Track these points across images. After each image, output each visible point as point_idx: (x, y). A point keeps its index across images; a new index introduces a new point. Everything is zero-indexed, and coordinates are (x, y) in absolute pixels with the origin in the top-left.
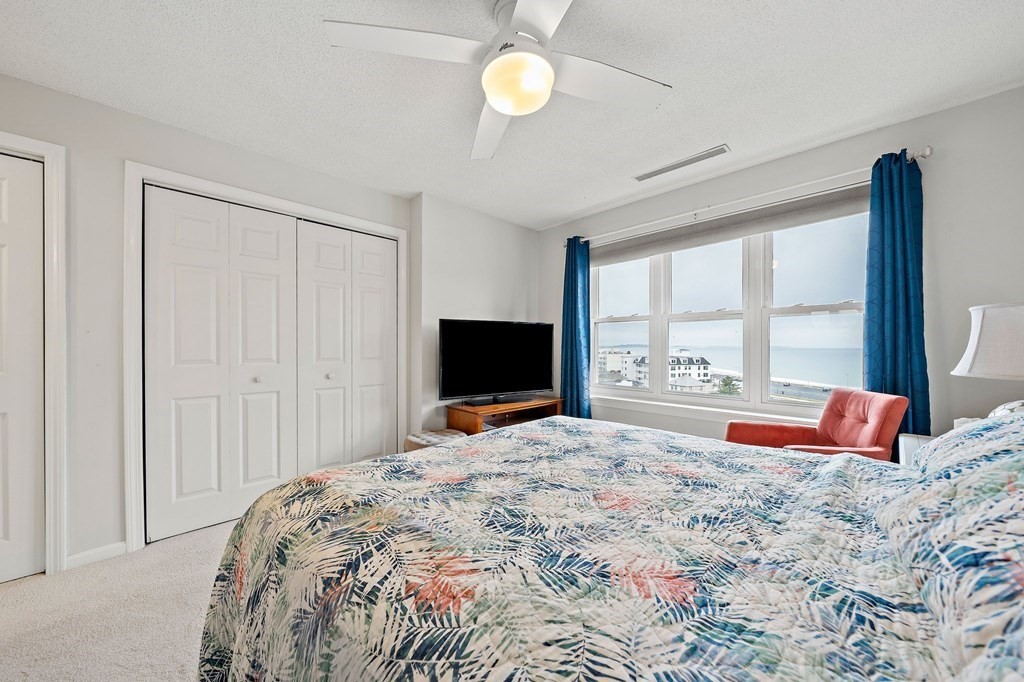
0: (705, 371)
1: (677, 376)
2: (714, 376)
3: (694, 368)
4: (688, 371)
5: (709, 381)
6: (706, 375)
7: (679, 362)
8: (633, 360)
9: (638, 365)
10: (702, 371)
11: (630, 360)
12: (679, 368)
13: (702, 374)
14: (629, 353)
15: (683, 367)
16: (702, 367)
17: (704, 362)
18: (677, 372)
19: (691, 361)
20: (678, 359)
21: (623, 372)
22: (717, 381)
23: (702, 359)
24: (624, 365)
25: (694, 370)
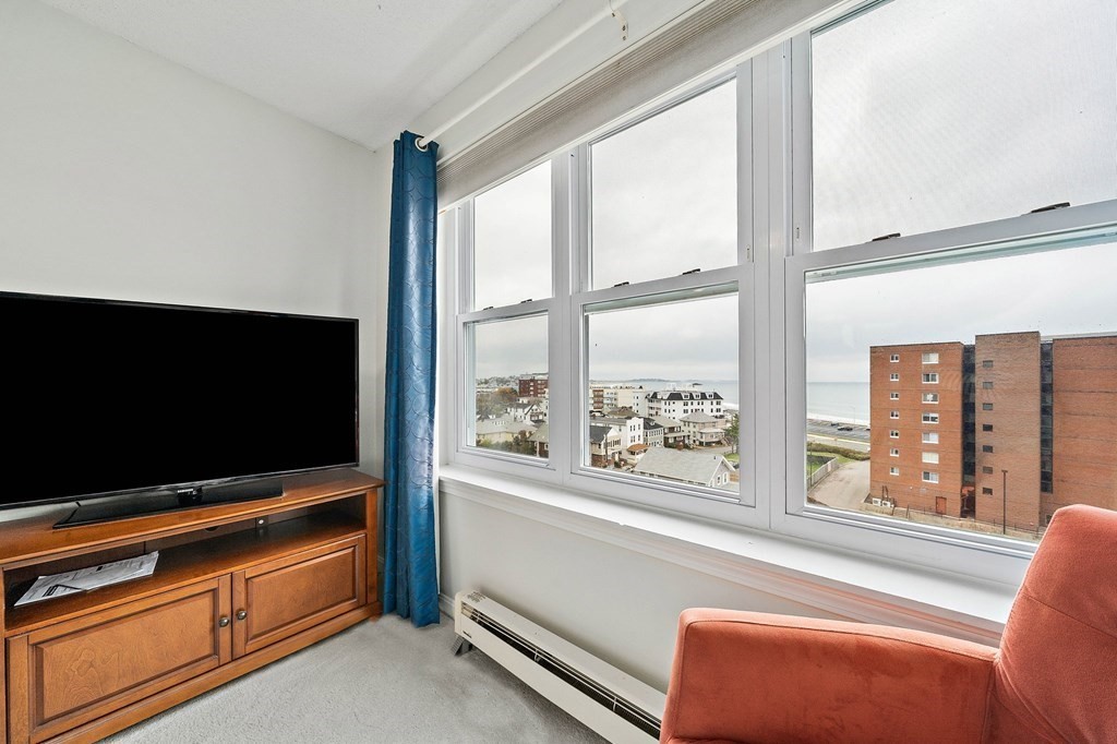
0: (718, 407)
1: (690, 411)
2: (727, 411)
3: (707, 403)
4: (700, 407)
5: (722, 417)
6: (718, 410)
7: (692, 398)
8: (645, 395)
9: (650, 401)
10: (715, 407)
11: (642, 396)
12: (692, 404)
13: (715, 409)
15: (695, 403)
16: (715, 402)
17: (717, 396)
18: (689, 407)
19: (703, 396)
20: (692, 395)
21: (635, 409)
22: (729, 417)
23: (715, 394)
24: (636, 401)
25: (707, 405)
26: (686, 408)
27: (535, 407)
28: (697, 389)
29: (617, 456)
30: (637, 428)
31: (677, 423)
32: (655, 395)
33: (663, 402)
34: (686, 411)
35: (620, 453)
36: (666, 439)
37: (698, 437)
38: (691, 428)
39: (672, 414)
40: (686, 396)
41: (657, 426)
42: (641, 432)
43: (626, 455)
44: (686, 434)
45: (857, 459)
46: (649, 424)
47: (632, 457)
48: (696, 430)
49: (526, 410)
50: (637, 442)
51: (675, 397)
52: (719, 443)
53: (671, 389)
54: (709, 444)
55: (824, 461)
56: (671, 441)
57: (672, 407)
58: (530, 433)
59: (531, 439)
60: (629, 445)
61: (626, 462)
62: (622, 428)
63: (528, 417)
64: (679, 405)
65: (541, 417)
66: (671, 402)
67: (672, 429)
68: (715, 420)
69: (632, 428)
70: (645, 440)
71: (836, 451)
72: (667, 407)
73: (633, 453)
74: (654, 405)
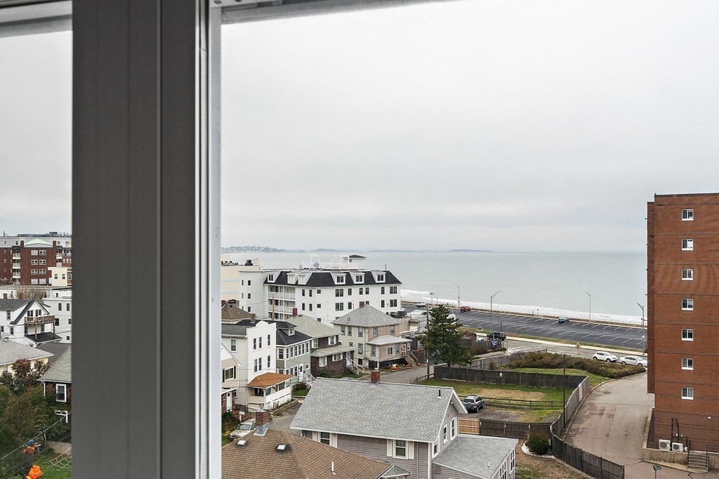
0: (393, 297)
1: (346, 306)
2: (410, 306)
3: (375, 290)
4: (364, 298)
5: (401, 315)
6: (393, 303)
7: (349, 282)
8: (262, 277)
9: (274, 288)
10: (388, 297)
11: (257, 279)
12: (350, 293)
13: (387, 302)
14: (249, 263)
15: (355, 290)
16: (387, 289)
17: (391, 279)
18: (345, 299)
19: (369, 279)
20: (348, 276)
21: (243, 304)
22: (416, 314)
23: (389, 274)
24: (246, 289)
25: (375, 295)
26: (339, 300)
27: (35, 307)
28: (355, 265)
29: (229, 399)
30: (265, 341)
31: (329, 329)
32: (283, 278)
33: (298, 291)
34: (339, 307)
35: (234, 393)
36: (315, 360)
37: (368, 354)
38: (355, 338)
39: (317, 313)
40: (339, 279)
41: (299, 337)
42: (271, 350)
43: (245, 398)
44: (345, 348)
45: (613, 377)
46: (286, 335)
47: (258, 399)
48: (362, 340)
49: (15, 315)
50: (265, 370)
51: (320, 280)
52: (402, 362)
53: (310, 265)
54: (385, 365)
55: (572, 383)
56: (322, 364)
57: (316, 298)
58: (39, 365)
59: (44, 378)
60: (252, 376)
61: (245, 409)
62: (239, 343)
63: (19, 329)
64: (327, 295)
65: (48, 328)
66: (314, 292)
67: (322, 342)
68: (394, 321)
69: (257, 344)
70: (280, 365)
71: (581, 364)
72: (307, 300)
73: (258, 392)
74: (282, 295)
